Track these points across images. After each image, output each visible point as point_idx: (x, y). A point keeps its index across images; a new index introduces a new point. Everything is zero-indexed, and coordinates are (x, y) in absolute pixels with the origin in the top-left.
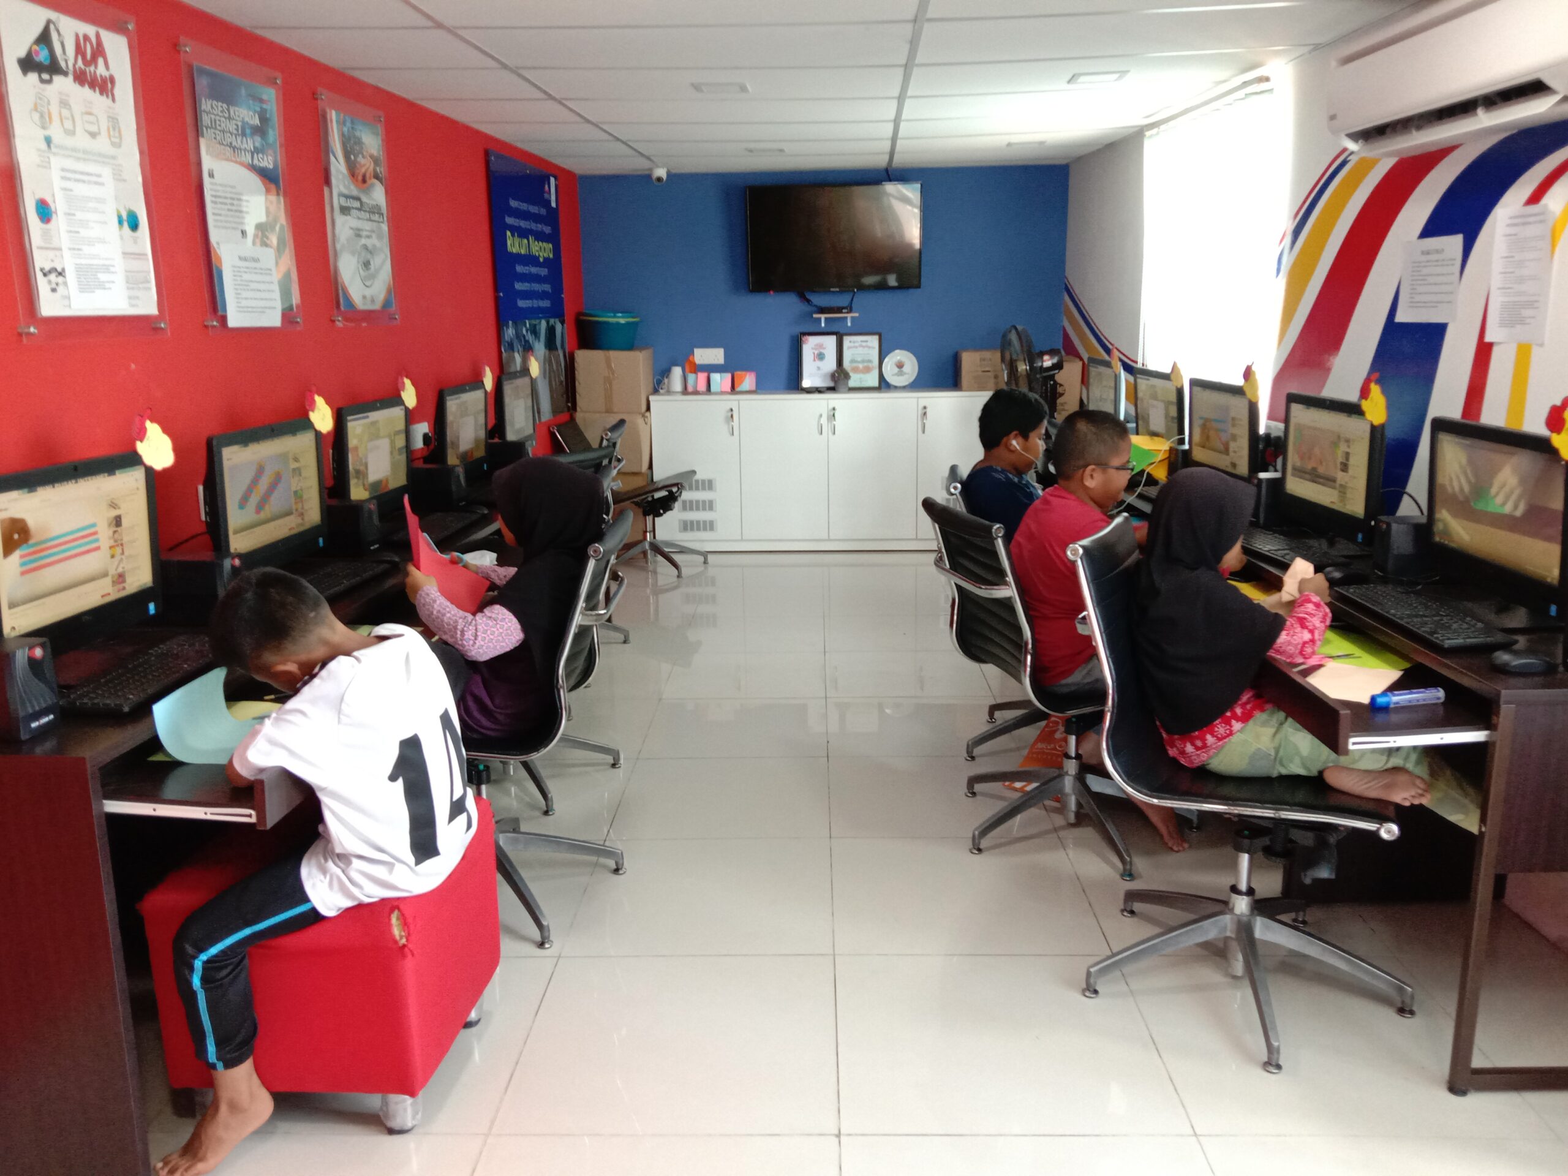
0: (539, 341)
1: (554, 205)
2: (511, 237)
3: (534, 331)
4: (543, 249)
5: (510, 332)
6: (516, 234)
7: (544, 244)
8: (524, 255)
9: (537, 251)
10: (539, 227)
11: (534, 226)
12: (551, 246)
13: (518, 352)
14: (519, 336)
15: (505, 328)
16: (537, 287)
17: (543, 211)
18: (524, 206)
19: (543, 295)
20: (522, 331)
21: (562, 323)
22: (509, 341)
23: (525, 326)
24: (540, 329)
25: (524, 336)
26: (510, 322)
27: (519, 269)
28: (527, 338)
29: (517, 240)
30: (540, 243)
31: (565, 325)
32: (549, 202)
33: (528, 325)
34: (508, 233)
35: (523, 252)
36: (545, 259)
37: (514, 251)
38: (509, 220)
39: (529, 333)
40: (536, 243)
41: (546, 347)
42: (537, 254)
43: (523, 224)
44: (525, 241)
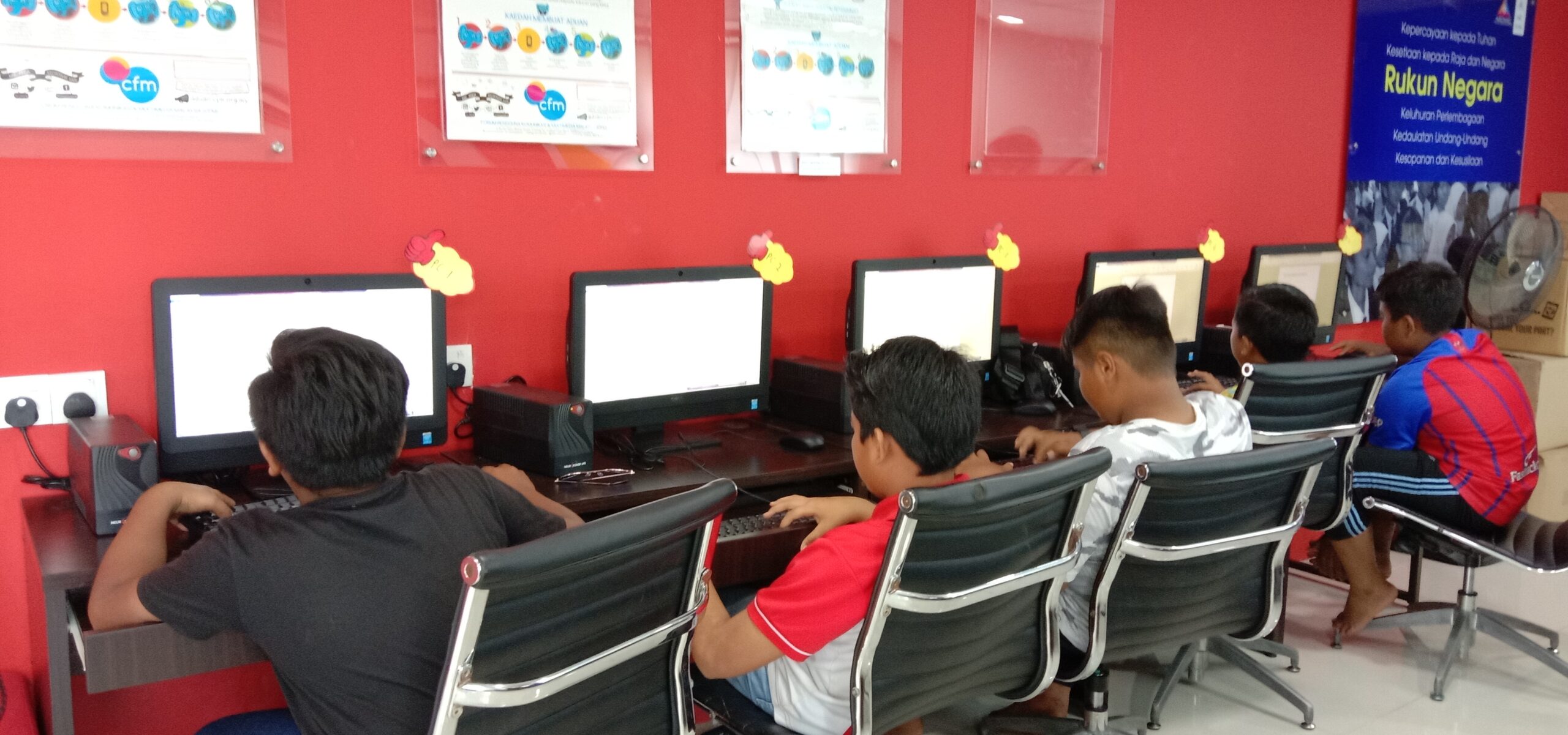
0: (1442, 208)
1: (1519, 29)
2: (1396, 76)
3: (1434, 200)
4: (1476, 90)
5: (1370, 193)
6: (1409, 70)
7: (1482, 84)
8: (1425, 98)
9: (1460, 92)
10: (1473, 61)
11: (1459, 60)
12: (1499, 86)
13: (1385, 222)
14: (1385, 200)
15: (1357, 190)
16: (1448, 139)
17: (1491, 41)
18: (1440, 34)
19: (1466, 150)
20: (1400, 195)
21: (1511, 190)
22: (1364, 205)
23: (1409, 187)
24: (1447, 195)
25: (1403, 203)
26: (1372, 183)
27: (1406, 114)
28: (1410, 204)
29: (1409, 79)
30: (1472, 83)
31: (1517, 193)
32: (1509, 29)
33: (1416, 186)
34: (1390, 68)
35: (1421, 93)
36: (1478, 103)
37: (1400, 91)
38: (1392, 51)
39: (1417, 198)
40: (1461, 81)
41: (1457, 217)
42: (1460, 97)
43: (1428, 56)
44: (1433, 79)
